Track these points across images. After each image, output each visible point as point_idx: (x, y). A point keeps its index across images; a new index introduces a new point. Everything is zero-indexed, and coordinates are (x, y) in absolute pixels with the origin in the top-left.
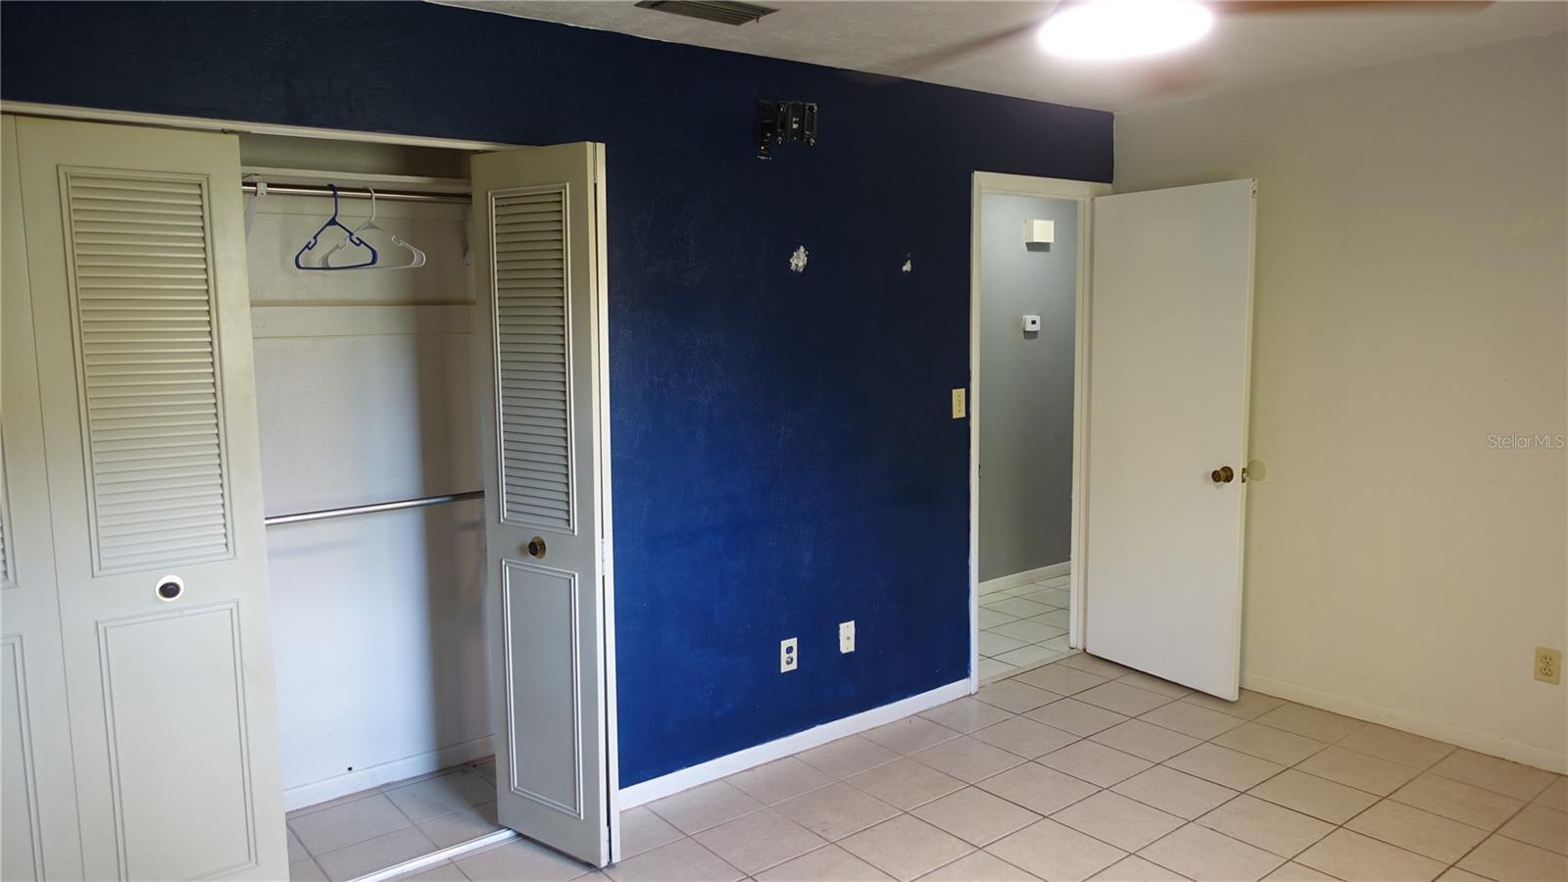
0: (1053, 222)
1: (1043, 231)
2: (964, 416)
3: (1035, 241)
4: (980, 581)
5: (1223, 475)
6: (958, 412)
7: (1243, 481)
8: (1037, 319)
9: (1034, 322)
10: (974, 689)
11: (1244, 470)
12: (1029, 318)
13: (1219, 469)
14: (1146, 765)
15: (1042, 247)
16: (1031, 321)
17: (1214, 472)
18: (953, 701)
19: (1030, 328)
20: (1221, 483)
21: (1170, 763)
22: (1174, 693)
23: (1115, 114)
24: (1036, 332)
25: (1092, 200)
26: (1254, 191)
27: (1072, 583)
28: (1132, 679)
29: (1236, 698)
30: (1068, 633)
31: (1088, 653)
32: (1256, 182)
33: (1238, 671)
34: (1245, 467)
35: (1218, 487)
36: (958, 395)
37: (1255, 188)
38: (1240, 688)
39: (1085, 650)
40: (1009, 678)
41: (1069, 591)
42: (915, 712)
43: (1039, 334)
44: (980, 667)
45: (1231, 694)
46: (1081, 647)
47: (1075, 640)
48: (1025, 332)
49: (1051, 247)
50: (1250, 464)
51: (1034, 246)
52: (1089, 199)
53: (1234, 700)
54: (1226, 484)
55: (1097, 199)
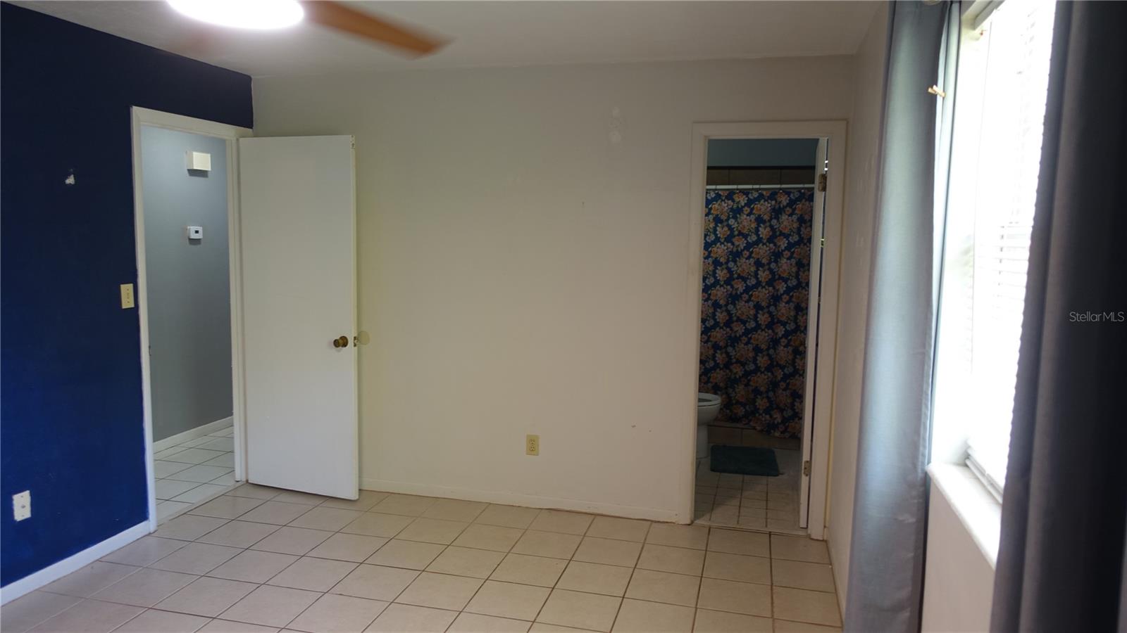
0: (209, 155)
1: (201, 161)
2: (133, 306)
3: (195, 168)
4: (154, 441)
5: (341, 343)
6: (127, 303)
7: (355, 345)
8: (200, 229)
9: (197, 232)
10: (152, 530)
11: (355, 338)
12: (193, 228)
13: (338, 338)
14: (293, 559)
15: (201, 173)
16: (194, 231)
17: (335, 341)
18: (134, 541)
19: (194, 236)
20: (340, 348)
21: (313, 554)
22: (317, 501)
23: (252, 77)
24: (200, 239)
25: (238, 140)
26: (353, 144)
27: (235, 432)
28: (284, 497)
29: (357, 497)
30: (234, 471)
31: (250, 483)
32: (353, 138)
33: (357, 479)
34: (356, 335)
35: (339, 351)
36: (126, 289)
37: (353, 142)
38: (360, 490)
39: (247, 481)
40: (185, 514)
41: (233, 438)
42: (98, 557)
43: (202, 242)
44: (158, 510)
45: (352, 494)
46: (244, 480)
47: (239, 474)
48: (190, 239)
49: (209, 174)
50: (359, 334)
51: (193, 173)
52: (235, 139)
53: (355, 499)
54: (344, 348)
55: (241, 139)
